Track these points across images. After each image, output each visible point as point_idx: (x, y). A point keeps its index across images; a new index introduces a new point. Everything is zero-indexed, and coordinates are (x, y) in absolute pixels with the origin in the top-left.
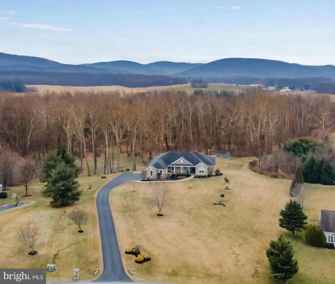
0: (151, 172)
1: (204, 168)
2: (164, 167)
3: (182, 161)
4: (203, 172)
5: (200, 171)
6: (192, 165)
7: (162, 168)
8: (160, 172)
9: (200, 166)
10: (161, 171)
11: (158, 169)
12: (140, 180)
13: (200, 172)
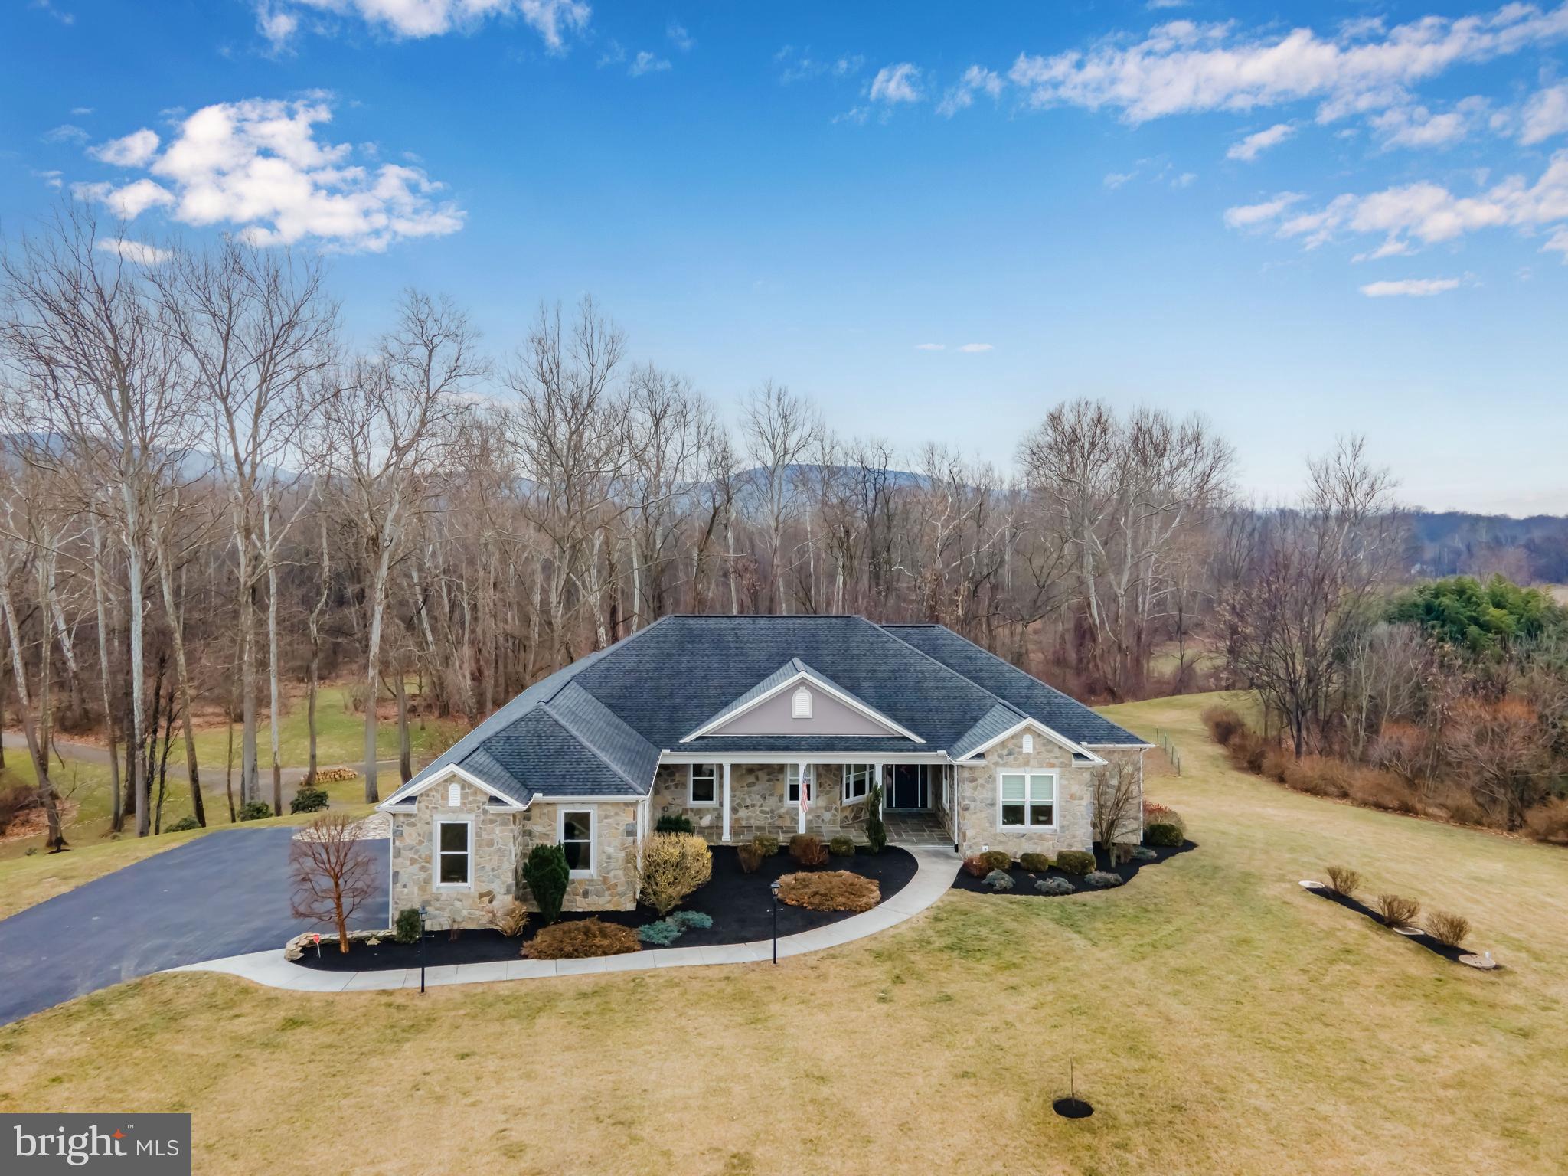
0: (454, 835)
1: (1055, 773)
2: (616, 768)
3: (802, 705)
4: (1042, 814)
5: (1014, 801)
6: (916, 748)
7: (596, 782)
8: (559, 838)
9: (1009, 749)
10: (577, 825)
11: (538, 796)
12: (293, 945)
13: (1013, 814)
